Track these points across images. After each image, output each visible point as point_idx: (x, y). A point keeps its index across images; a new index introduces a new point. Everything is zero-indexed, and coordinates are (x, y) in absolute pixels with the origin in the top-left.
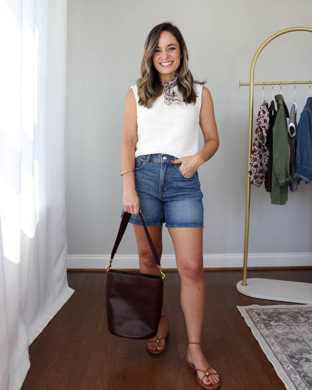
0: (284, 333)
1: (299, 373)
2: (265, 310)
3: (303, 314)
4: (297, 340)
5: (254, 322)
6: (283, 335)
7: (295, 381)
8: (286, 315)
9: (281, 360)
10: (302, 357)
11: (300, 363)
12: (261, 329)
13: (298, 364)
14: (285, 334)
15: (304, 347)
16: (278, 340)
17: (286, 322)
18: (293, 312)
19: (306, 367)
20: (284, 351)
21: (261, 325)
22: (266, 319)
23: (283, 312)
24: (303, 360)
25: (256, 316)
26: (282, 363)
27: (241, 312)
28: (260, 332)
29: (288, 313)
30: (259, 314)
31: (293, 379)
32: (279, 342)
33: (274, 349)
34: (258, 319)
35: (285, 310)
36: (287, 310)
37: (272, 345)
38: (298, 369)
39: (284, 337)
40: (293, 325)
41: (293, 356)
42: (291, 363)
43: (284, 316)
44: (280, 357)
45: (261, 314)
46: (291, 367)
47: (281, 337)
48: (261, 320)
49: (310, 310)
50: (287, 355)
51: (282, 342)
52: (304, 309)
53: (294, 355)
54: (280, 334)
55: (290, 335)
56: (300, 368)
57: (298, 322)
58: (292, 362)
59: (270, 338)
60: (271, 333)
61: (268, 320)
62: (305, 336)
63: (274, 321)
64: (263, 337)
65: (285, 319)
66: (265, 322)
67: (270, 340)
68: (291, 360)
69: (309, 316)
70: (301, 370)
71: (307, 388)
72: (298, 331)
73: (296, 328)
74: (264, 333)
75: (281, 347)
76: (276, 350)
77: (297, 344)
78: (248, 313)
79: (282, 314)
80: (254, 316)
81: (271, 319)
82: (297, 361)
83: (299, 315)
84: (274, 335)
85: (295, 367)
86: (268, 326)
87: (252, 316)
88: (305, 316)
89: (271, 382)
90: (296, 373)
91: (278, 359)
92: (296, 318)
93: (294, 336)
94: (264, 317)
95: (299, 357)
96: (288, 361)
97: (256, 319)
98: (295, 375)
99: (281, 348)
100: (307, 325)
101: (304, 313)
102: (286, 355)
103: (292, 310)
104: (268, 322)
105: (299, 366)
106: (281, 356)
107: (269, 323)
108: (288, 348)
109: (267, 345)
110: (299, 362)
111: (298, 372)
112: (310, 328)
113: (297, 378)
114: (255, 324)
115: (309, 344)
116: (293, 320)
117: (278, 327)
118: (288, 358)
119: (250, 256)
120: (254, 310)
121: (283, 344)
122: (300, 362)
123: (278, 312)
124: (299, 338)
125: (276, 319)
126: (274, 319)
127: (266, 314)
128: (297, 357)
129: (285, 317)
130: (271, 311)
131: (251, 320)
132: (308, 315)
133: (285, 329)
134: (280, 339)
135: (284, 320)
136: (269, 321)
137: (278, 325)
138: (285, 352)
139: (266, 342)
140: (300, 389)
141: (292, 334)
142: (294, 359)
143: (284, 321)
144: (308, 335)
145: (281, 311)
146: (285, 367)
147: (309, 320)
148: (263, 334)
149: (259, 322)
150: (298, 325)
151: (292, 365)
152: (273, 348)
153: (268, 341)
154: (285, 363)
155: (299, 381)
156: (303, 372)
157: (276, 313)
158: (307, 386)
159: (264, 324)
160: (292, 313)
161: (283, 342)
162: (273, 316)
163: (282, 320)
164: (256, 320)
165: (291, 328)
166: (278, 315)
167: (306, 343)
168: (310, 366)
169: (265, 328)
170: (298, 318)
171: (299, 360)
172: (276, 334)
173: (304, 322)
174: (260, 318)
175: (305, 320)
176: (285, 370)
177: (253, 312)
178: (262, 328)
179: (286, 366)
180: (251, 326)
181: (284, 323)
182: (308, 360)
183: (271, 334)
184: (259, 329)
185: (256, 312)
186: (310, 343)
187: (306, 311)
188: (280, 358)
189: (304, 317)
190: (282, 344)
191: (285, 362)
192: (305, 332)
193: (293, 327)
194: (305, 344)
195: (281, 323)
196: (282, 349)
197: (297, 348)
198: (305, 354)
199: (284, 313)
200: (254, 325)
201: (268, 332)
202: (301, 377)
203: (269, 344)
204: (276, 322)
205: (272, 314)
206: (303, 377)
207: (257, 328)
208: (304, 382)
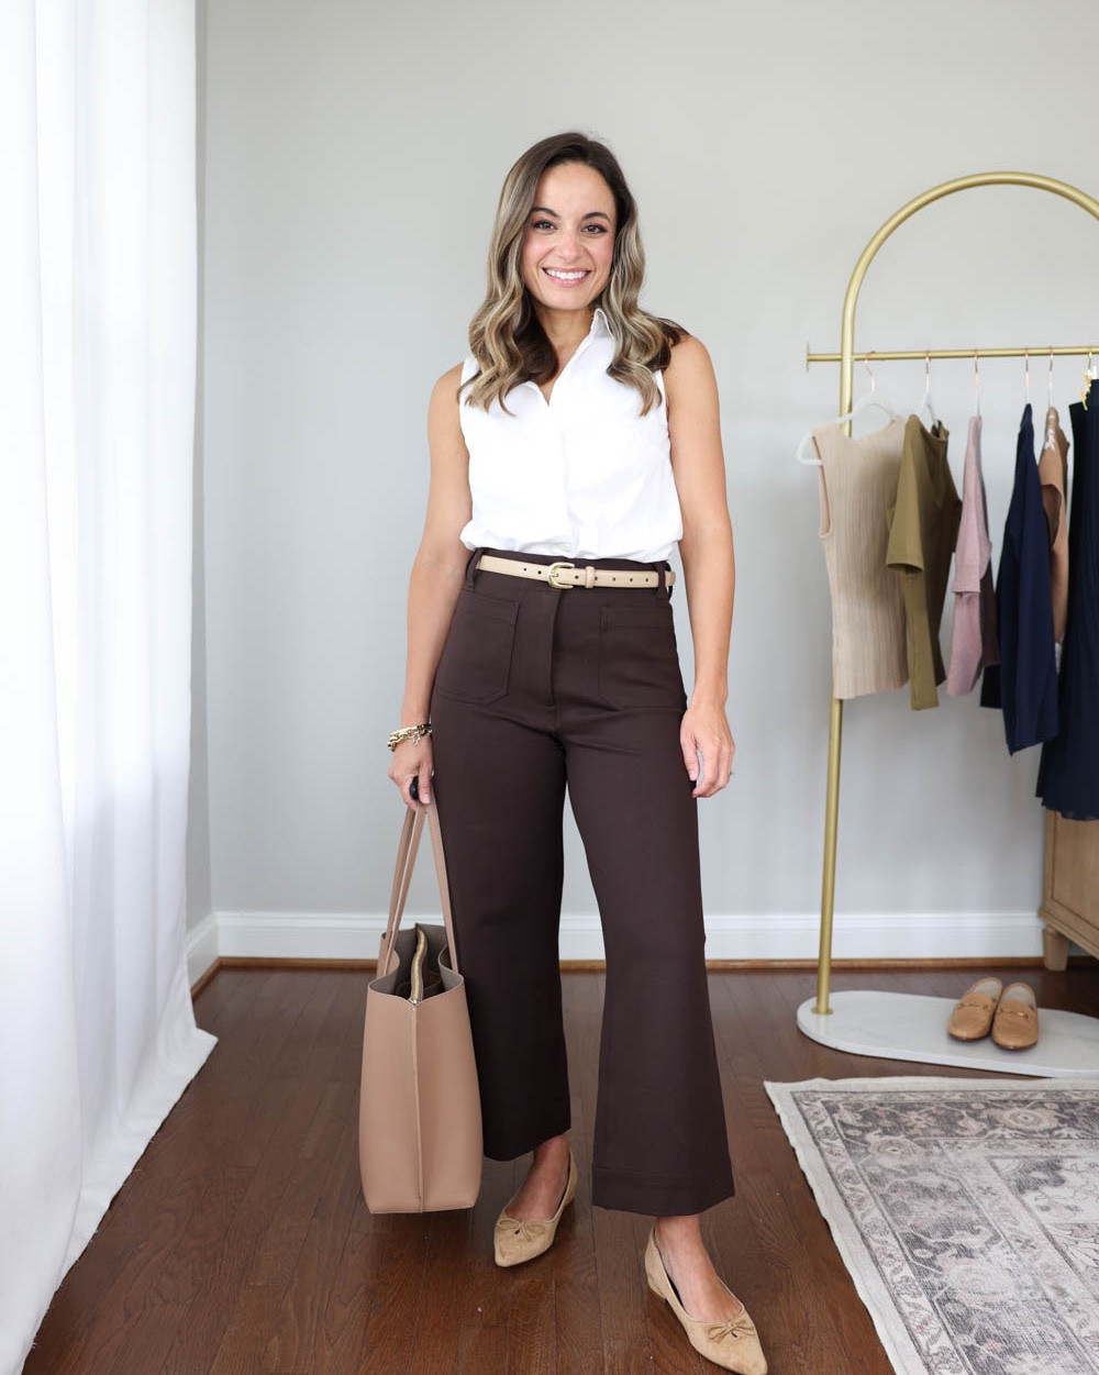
0: (904, 1168)
1: (930, 1290)
2: (855, 1097)
3: (980, 1111)
4: (943, 1189)
5: (812, 1133)
6: (898, 1174)
7: (910, 1313)
8: (921, 1111)
9: (878, 1249)
10: (947, 1244)
11: (938, 1263)
12: (831, 1152)
13: (930, 1265)
14: (908, 1170)
15: (960, 1212)
16: (881, 1190)
17: (917, 1136)
18: (946, 1104)
19: (954, 1272)
20: (891, 1223)
21: (833, 1142)
22: (855, 1124)
23: (912, 1104)
24: (948, 1253)
25: (824, 1114)
26: (880, 1260)
27: (774, 1100)
28: (827, 1165)
29: (930, 1105)
30: (831, 1109)
31: (907, 1310)
32: (881, 1195)
33: (863, 1216)
34: (829, 1123)
35: (922, 1097)
36: (929, 1097)
37: (858, 1205)
38: (926, 1280)
39: (902, 1181)
40: (938, 1145)
41: (918, 1239)
42: (907, 1260)
43: (913, 1115)
44: (877, 1241)
45: (838, 1108)
46: (907, 1271)
47: (892, 1179)
48: (836, 1126)
49: (1004, 1097)
50: (902, 1235)
51: (893, 1195)
52: (983, 1094)
53: (922, 1237)
54: (890, 1170)
55: (920, 1174)
56: (936, 1275)
57: (957, 1135)
58: (914, 1256)
59: (855, 1183)
60: (861, 1168)
61: (859, 1128)
62: (970, 1180)
63: (880, 1131)
64: (833, 1179)
65: (916, 1124)
66: (850, 1132)
67: (852, 1189)
68: (911, 1252)
69: (997, 1117)
70: (936, 1282)
71: (947, 1336)
72: (953, 1161)
73: (947, 1151)
74: (840, 1166)
75: (884, 1210)
76: (868, 1220)
77: (941, 1202)
78: (798, 1105)
79: (910, 1110)
80: (816, 1113)
81: (870, 1124)
82: (929, 1254)
83: (964, 1112)
84: (870, 1175)
85: (920, 1273)
86: (855, 1146)
87: (809, 1114)
88: (984, 1115)
89: (836, 1316)
90: (920, 1289)
91: (868, 1247)
92: (953, 1124)
93: (936, 1178)
94: (849, 1118)
95: (940, 1243)
96: (899, 1254)
97: (821, 1122)
98: (914, 1296)
99: (886, 1214)
100: (986, 1143)
101: (982, 1107)
102: (896, 1237)
103: (944, 1097)
104: (858, 1133)
105: (933, 1270)
106: (880, 1238)
107: (861, 1136)
108: (909, 1213)
109: (841, 1204)
110: (933, 1258)
111: (925, 1287)
112: (992, 1153)
113: (918, 1307)
114: (814, 1138)
115: (979, 1204)
116: (942, 1129)
117: (888, 1150)
118: (902, 1243)
119: (840, 921)
120: (820, 1095)
121: (894, 1201)
122: (938, 1257)
123: (896, 1104)
124: (950, 1183)
125: (887, 1123)
126: (878, 1125)
127: (856, 1107)
128: (930, 1242)
129: (918, 1120)
130: (874, 1098)
131: (805, 1128)
132: (993, 1112)
133: (910, 1154)
134: (887, 1186)
135: (912, 1128)
136: (863, 1131)
137: (891, 1142)
138: (896, 1227)
139: (841, 1194)
140: (922, 1339)
141: (930, 1170)
142: (920, 1248)
143: (912, 1132)
144: (979, 1177)
145: (909, 1099)
146: (887, 1271)
147: (994, 1128)
148: (834, 1170)
149: (827, 1134)
150: (956, 1143)
151: (910, 1264)
152: (858, 1214)
153: (847, 1192)
154: (888, 1259)
155: (924, 1314)
156: (940, 1289)
157: (890, 1104)
158: (946, 1329)
159: (844, 1141)
160: (942, 1105)
161: (895, 1197)
162: (880, 1114)
163: (907, 1129)
164: (820, 1128)
165: (927, 1154)
166: (897, 1112)
167: (969, 1199)
168: (970, 1270)
169: (845, 1153)
170: (961, 1123)
171: (936, 1251)
172: (879, 1171)
173: (977, 1135)
174: (833, 1119)
175: (980, 1130)
176: (885, 1281)
177: (815, 1100)
178: (835, 1150)
179: (892, 1268)
180: (801, 1143)
181: (911, 1137)
182: (964, 1252)
183: (863, 1172)
184: (826, 1154)
185: (823, 1103)
186: (982, 1200)
187: (991, 1101)
188: (874, 1245)
189: (983, 1120)
190: (890, 1203)
191: (891, 1256)
192: (974, 1165)
193: (936, 1149)
194: (963, 1202)
195: (901, 1138)
196: (889, 1218)
197: (939, 1215)
198: (961, 1232)
199: (917, 1106)
200: (812, 1142)
201: (852, 1164)
202: (932, 1302)
203: (850, 1201)
204: (885, 1132)
205: (875, 1109)
206: (940, 1303)
207: (820, 1150)
208: (939, 1317)
